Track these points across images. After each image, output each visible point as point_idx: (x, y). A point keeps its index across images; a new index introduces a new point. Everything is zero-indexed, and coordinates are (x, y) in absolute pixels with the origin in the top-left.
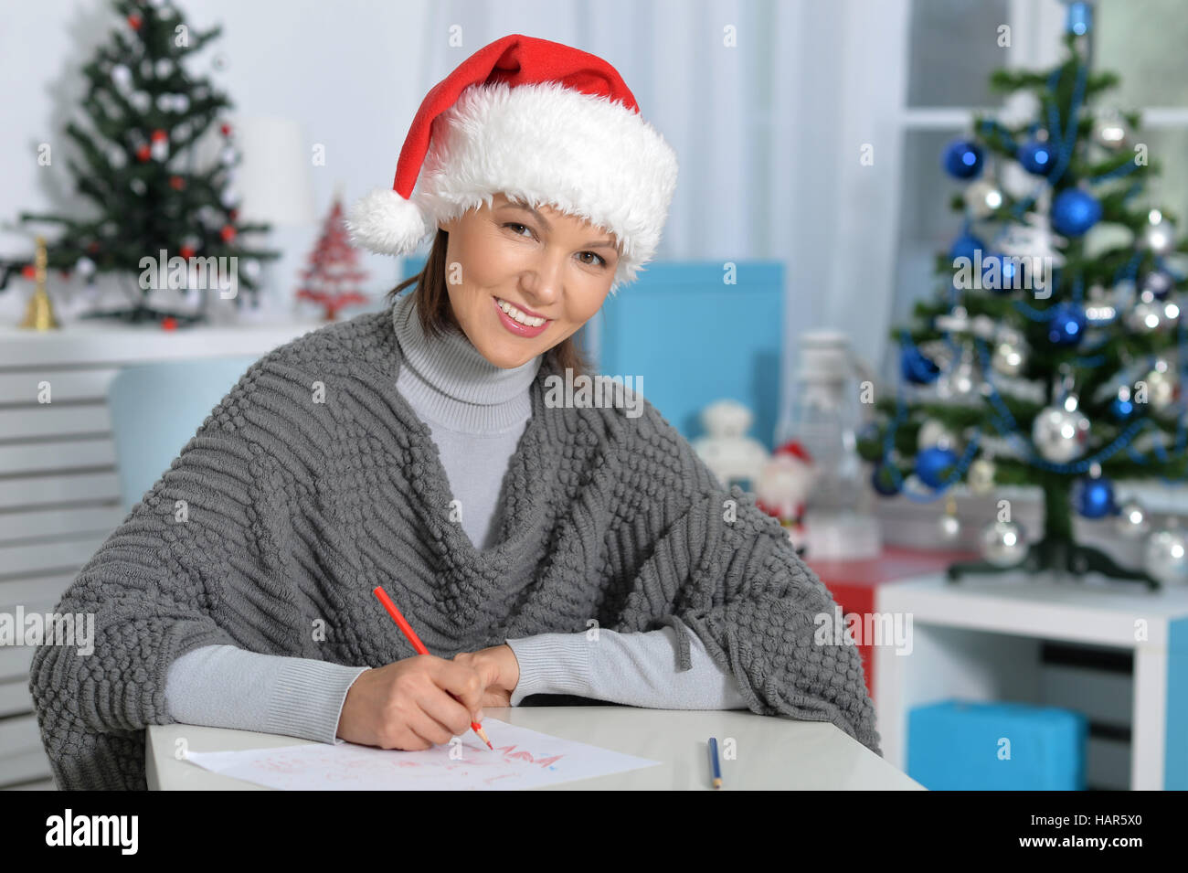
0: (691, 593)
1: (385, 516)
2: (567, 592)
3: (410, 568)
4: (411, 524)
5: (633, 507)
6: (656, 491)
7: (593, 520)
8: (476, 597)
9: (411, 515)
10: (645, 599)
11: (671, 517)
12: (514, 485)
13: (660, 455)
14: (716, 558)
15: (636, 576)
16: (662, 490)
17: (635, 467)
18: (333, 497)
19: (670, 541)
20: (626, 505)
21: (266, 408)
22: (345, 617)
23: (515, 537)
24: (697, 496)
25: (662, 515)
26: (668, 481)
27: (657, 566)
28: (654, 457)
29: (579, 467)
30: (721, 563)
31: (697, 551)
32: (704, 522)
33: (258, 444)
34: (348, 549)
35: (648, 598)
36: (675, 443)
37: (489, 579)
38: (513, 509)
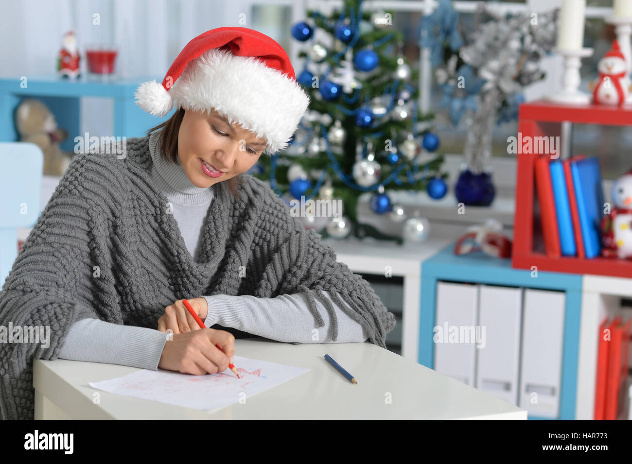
0: (290, 278)
1: (146, 240)
2: (234, 284)
3: (156, 267)
4: (158, 245)
5: (262, 238)
6: (274, 230)
7: (245, 247)
8: (189, 286)
9: (159, 241)
10: (269, 283)
11: (281, 242)
12: (209, 233)
13: (275, 212)
14: (304, 261)
15: (264, 272)
16: (277, 229)
17: (263, 219)
18: (124, 229)
19: (280, 254)
20: (258, 237)
21: (93, 181)
22: (128, 290)
23: (213, 261)
24: (294, 232)
25: (276, 242)
26: (280, 225)
27: (274, 266)
28: (272, 214)
29: (236, 221)
30: (307, 263)
31: (294, 257)
32: (298, 244)
33: (92, 200)
34: (130, 256)
35: (270, 283)
36: (283, 207)
37: (198, 279)
38: (210, 246)
